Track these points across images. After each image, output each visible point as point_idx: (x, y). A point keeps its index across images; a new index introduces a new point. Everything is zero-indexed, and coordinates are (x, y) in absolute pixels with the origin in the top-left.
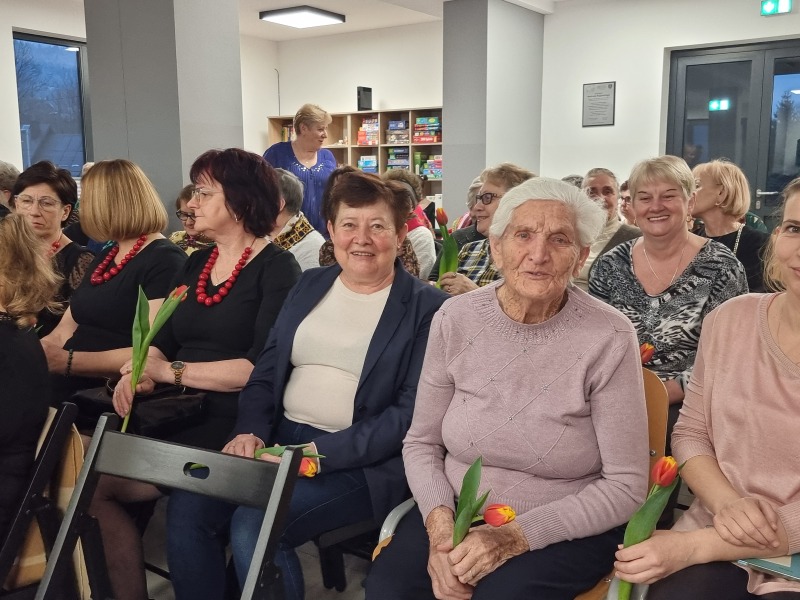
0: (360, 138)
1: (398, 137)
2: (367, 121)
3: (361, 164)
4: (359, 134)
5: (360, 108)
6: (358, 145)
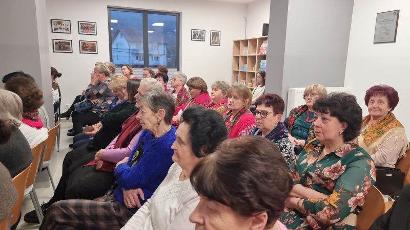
0: (261, 51)
2: (265, 42)
3: (261, 64)
4: (261, 48)
5: (263, 35)
6: (259, 55)
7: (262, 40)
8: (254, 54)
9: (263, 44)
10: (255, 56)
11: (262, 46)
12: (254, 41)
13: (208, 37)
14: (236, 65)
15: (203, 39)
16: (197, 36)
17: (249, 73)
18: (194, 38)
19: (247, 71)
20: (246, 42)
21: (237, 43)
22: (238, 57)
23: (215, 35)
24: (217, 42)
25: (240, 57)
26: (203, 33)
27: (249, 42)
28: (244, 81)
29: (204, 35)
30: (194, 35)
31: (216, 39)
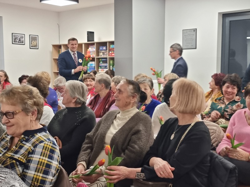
1: (103, 54)
2: (91, 46)
3: (89, 65)
4: (88, 52)
5: (88, 41)
7: (88, 46)
9: (90, 48)
11: (88, 50)
13: (27, 40)
16: (17, 40)
18: (15, 42)
30: (15, 39)
31: (34, 43)
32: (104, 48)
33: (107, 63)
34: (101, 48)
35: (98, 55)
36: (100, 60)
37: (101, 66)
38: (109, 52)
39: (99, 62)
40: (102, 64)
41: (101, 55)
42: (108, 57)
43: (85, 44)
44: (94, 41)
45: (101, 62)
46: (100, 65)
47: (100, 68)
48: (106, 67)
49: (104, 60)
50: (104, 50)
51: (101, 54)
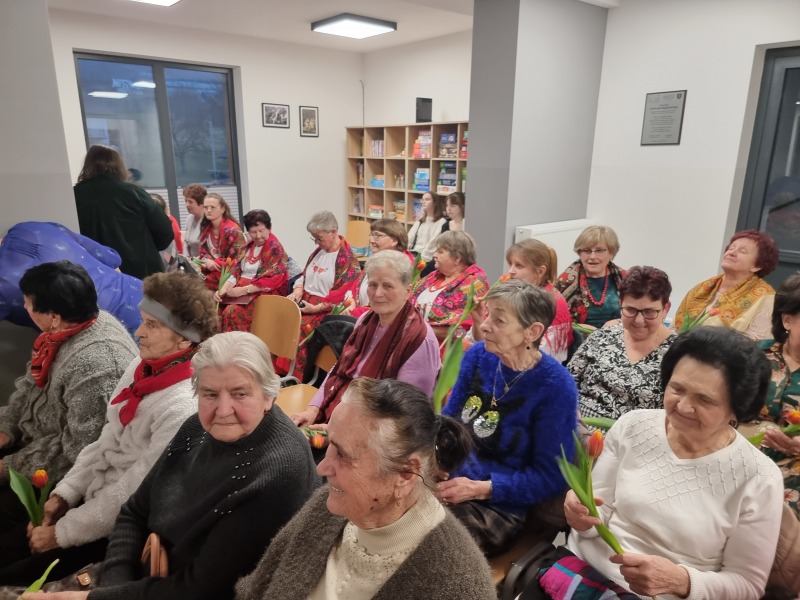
0: (416, 151)
1: (449, 152)
2: (423, 133)
3: (417, 176)
4: (415, 146)
5: (418, 120)
6: (413, 158)
7: (416, 131)
8: (398, 157)
9: (420, 138)
10: (403, 161)
11: (417, 141)
12: (397, 132)
13: (294, 119)
14: (354, 176)
15: (285, 123)
16: (274, 117)
17: (388, 192)
18: (268, 122)
19: (384, 189)
20: (378, 133)
21: (357, 134)
22: (362, 161)
23: (308, 115)
24: (312, 130)
25: (365, 162)
26: (284, 112)
27: (385, 131)
28: (379, 207)
29: (286, 116)
30: (269, 116)
31: (310, 124)
32: (451, 138)
33: (454, 172)
34: (444, 138)
35: (437, 153)
36: (442, 165)
37: (442, 180)
38: (461, 149)
39: (439, 170)
40: (444, 175)
41: (444, 155)
42: (458, 159)
43: (411, 127)
44: (430, 121)
45: (443, 171)
46: (441, 177)
47: (440, 183)
48: (452, 182)
49: (449, 165)
50: (451, 143)
51: (444, 151)
